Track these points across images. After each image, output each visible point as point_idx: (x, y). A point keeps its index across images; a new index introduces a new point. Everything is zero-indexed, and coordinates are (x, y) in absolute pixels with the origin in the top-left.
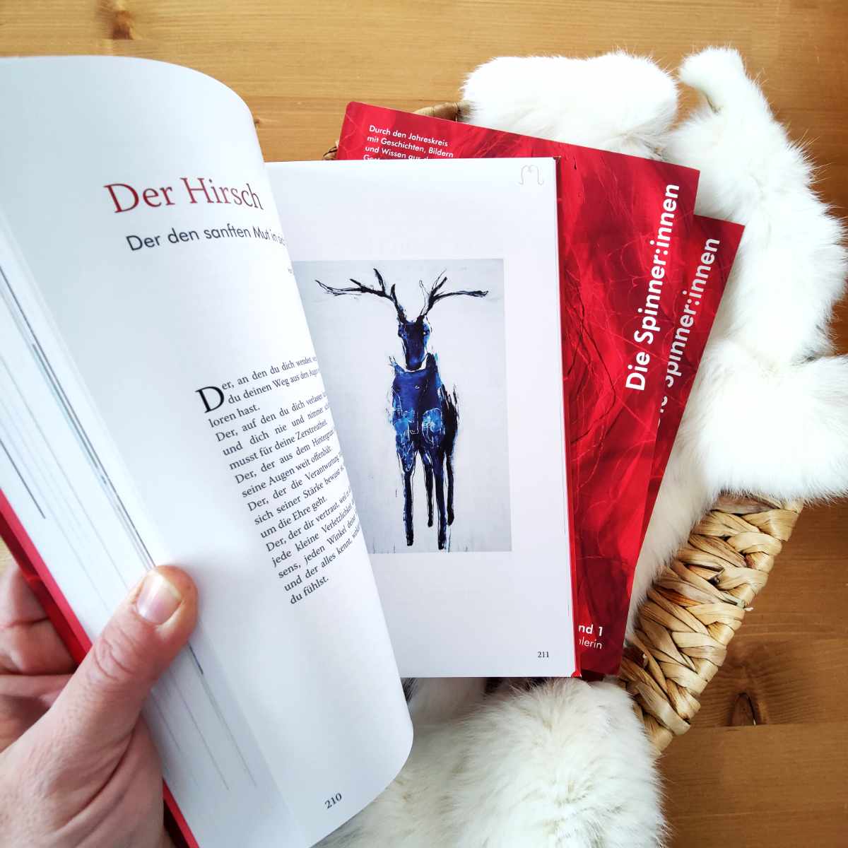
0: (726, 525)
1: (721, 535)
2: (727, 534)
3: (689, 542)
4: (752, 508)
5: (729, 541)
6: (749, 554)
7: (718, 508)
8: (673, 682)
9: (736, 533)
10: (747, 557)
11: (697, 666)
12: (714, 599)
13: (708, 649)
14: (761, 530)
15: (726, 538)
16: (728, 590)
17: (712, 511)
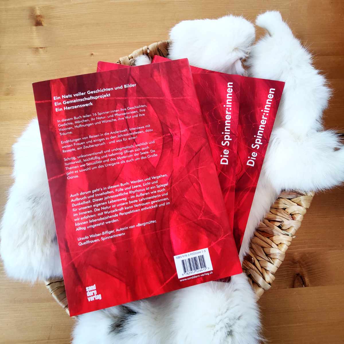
0: (284, 204)
1: (283, 208)
2: (285, 207)
3: (270, 211)
4: (294, 196)
5: (286, 210)
6: (293, 215)
7: (281, 197)
8: (264, 268)
9: (288, 206)
10: (293, 216)
11: (273, 261)
12: (280, 234)
13: (277, 254)
14: (298, 205)
15: (284, 209)
16: (286, 230)
17: (279, 198)
